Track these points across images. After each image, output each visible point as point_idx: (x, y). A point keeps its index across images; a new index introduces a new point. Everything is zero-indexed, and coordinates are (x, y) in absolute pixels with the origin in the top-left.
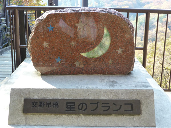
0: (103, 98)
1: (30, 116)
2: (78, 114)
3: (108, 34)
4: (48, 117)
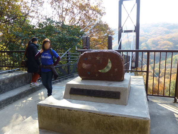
3: (110, 61)
4: (79, 96)
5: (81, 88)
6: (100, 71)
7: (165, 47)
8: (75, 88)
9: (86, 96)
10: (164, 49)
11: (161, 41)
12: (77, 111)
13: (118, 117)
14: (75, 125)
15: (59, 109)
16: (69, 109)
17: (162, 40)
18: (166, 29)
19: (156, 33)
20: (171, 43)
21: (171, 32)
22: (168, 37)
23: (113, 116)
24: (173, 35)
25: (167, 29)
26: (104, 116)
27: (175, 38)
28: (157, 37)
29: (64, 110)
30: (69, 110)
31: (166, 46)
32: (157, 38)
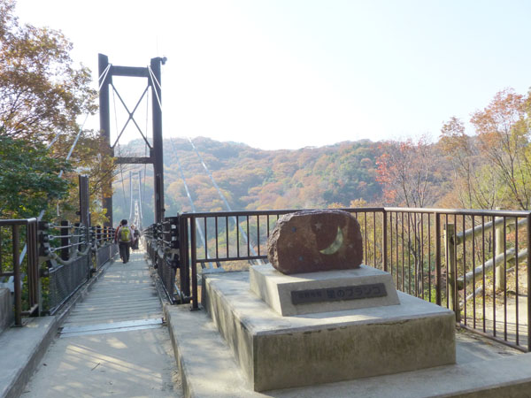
0: (354, 284)
1: (299, 307)
2: (338, 300)
3: (341, 232)
4: (314, 305)
5: (313, 288)
6: (322, 252)
7: (213, 204)
8: (300, 289)
9: (328, 303)
10: (213, 207)
11: (204, 187)
12: (346, 327)
13: (415, 320)
14: (343, 358)
15: (310, 333)
16: (329, 327)
17: (206, 184)
18: (213, 158)
19: (187, 166)
20: (227, 193)
21: (223, 165)
22: (219, 177)
23: (407, 321)
24: (230, 172)
25: (215, 158)
26: (394, 324)
27: (234, 180)
28: (190, 177)
29: (320, 331)
30: (330, 330)
31: (217, 201)
32: (193, 179)
